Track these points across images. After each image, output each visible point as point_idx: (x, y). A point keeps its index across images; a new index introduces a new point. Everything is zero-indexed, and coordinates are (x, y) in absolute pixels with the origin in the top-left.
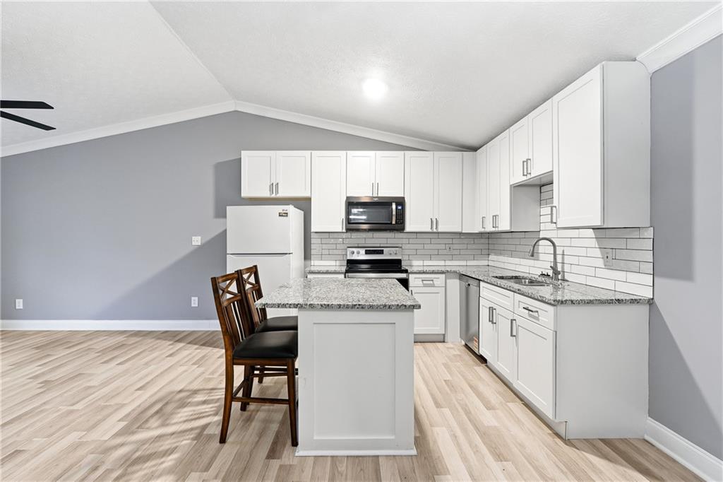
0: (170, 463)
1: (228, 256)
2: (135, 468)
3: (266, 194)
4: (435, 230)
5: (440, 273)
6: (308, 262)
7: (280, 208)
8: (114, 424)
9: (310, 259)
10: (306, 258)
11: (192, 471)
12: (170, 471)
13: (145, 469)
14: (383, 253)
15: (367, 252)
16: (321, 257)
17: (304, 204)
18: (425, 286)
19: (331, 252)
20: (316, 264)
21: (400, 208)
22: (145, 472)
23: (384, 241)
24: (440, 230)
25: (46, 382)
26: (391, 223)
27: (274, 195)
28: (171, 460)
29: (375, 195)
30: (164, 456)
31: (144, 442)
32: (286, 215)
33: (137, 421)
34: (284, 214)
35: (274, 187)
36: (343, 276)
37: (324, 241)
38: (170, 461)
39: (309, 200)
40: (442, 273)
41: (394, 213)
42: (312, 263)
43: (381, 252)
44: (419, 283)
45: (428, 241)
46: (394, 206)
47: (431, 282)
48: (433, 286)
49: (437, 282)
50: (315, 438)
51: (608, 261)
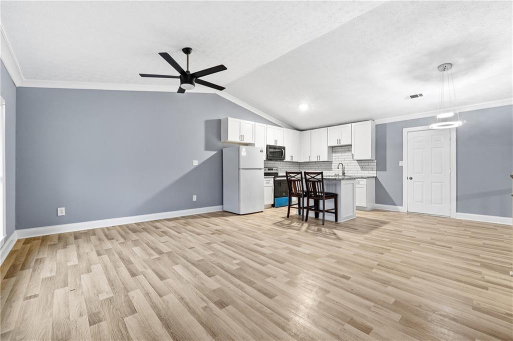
4: (292, 161)
14: (273, 170)
15: (268, 170)
21: (284, 151)
26: (282, 157)
27: (242, 141)
34: (261, 151)
39: (254, 144)
51: (363, 168)
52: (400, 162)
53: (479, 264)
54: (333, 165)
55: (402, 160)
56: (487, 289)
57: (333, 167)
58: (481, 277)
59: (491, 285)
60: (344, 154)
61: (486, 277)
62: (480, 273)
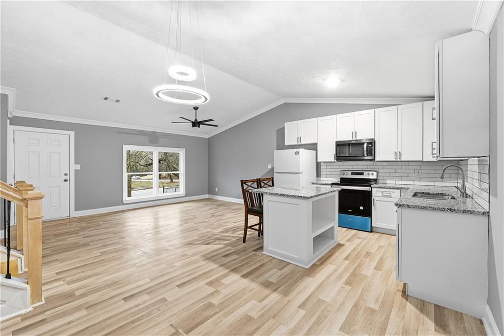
1: (275, 174)
3: (295, 143)
4: (398, 160)
5: (396, 189)
6: (319, 178)
7: (295, 150)
8: (221, 229)
9: (320, 177)
10: (317, 176)
14: (363, 175)
15: (352, 174)
16: (327, 175)
17: (313, 147)
18: (384, 196)
19: (332, 173)
20: (324, 179)
21: (370, 146)
23: (366, 167)
24: (402, 160)
25: (213, 215)
26: (364, 156)
27: (299, 143)
29: (354, 139)
30: (226, 240)
31: (224, 236)
32: (298, 153)
33: (227, 231)
34: (297, 153)
35: (299, 139)
36: (330, 186)
37: (328, 167)
38: (226, 242)
39: (316, 144)
40: (397, 188)
41: (365, 149)
42: (322, 179)
43: (362, 174)
44: (380, 194)
45: (400, 167)
46: (365, 145)
47: (389, 195)
48: (390, 197)
49: (392, 195)
50: (270, 248)
53: (77, 293)
56: (57, 274)
58: (66, 280)
59: (55, 278)
61: (61, 282)
62: (69, 283)
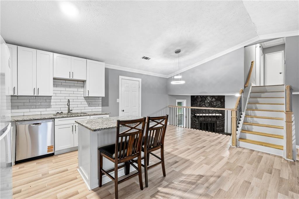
0: (183, 177)
2: (194, 181)
11: (177, 172)
12: (183, 175)
13: (191, 179)
22: (190, 178)
28: (182, 178)
30: (184, 181)
51: (90, 105)
52: (117, 99)
54: (52, 101)
55: (119, 98)
57: (52, 104)
60: (68, 89)
